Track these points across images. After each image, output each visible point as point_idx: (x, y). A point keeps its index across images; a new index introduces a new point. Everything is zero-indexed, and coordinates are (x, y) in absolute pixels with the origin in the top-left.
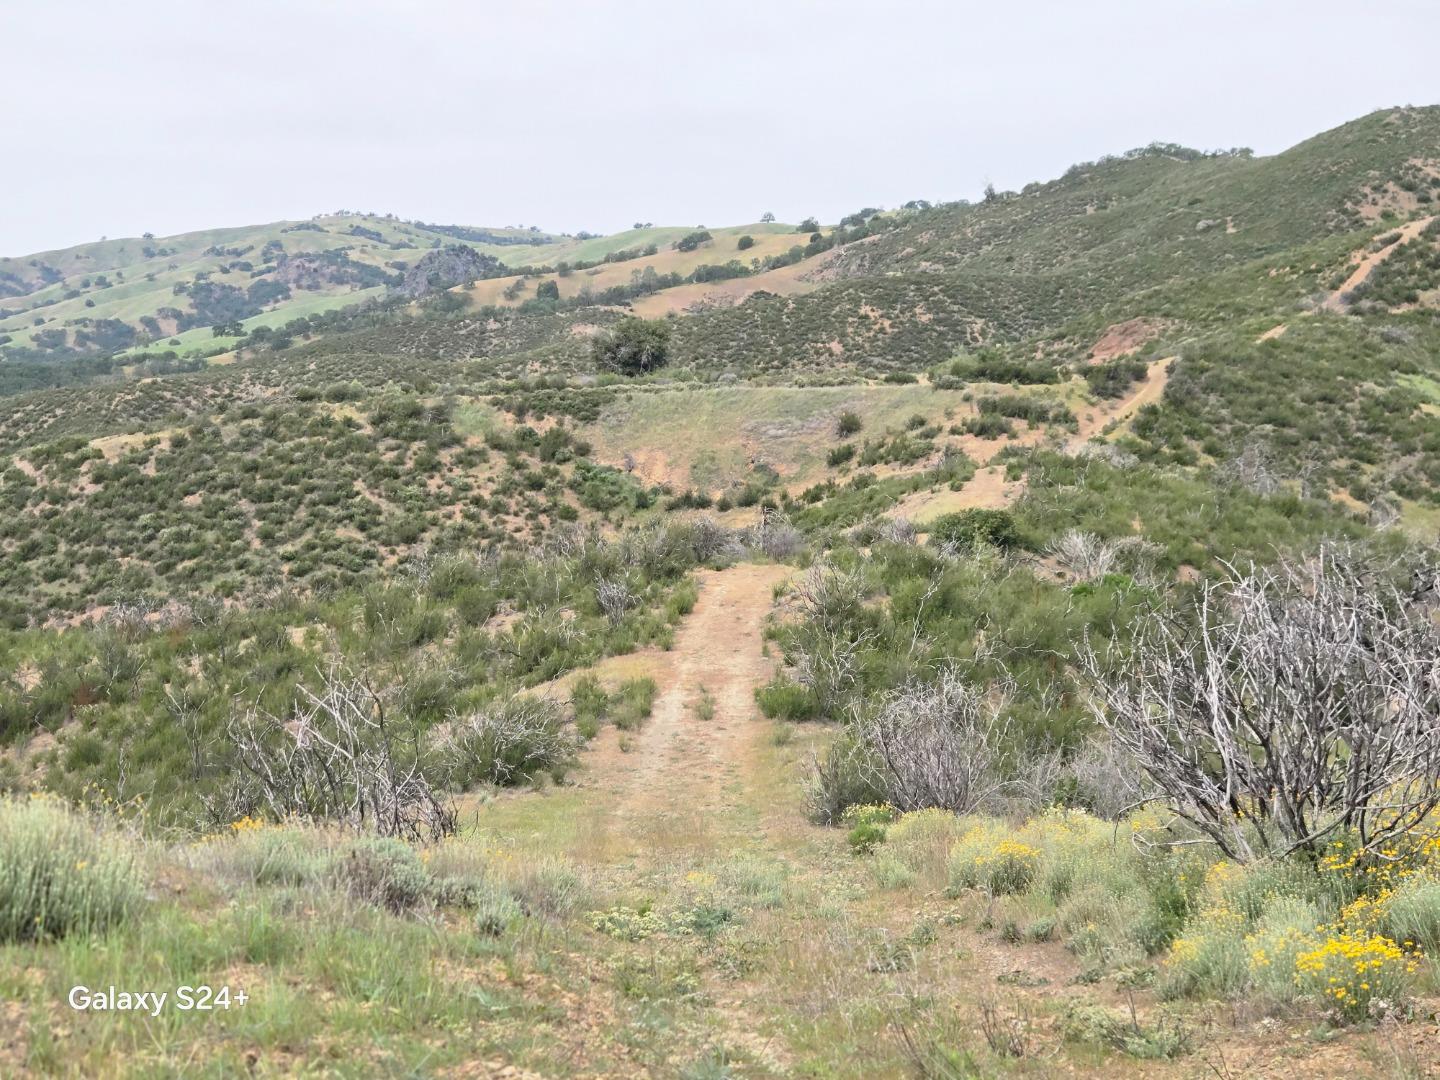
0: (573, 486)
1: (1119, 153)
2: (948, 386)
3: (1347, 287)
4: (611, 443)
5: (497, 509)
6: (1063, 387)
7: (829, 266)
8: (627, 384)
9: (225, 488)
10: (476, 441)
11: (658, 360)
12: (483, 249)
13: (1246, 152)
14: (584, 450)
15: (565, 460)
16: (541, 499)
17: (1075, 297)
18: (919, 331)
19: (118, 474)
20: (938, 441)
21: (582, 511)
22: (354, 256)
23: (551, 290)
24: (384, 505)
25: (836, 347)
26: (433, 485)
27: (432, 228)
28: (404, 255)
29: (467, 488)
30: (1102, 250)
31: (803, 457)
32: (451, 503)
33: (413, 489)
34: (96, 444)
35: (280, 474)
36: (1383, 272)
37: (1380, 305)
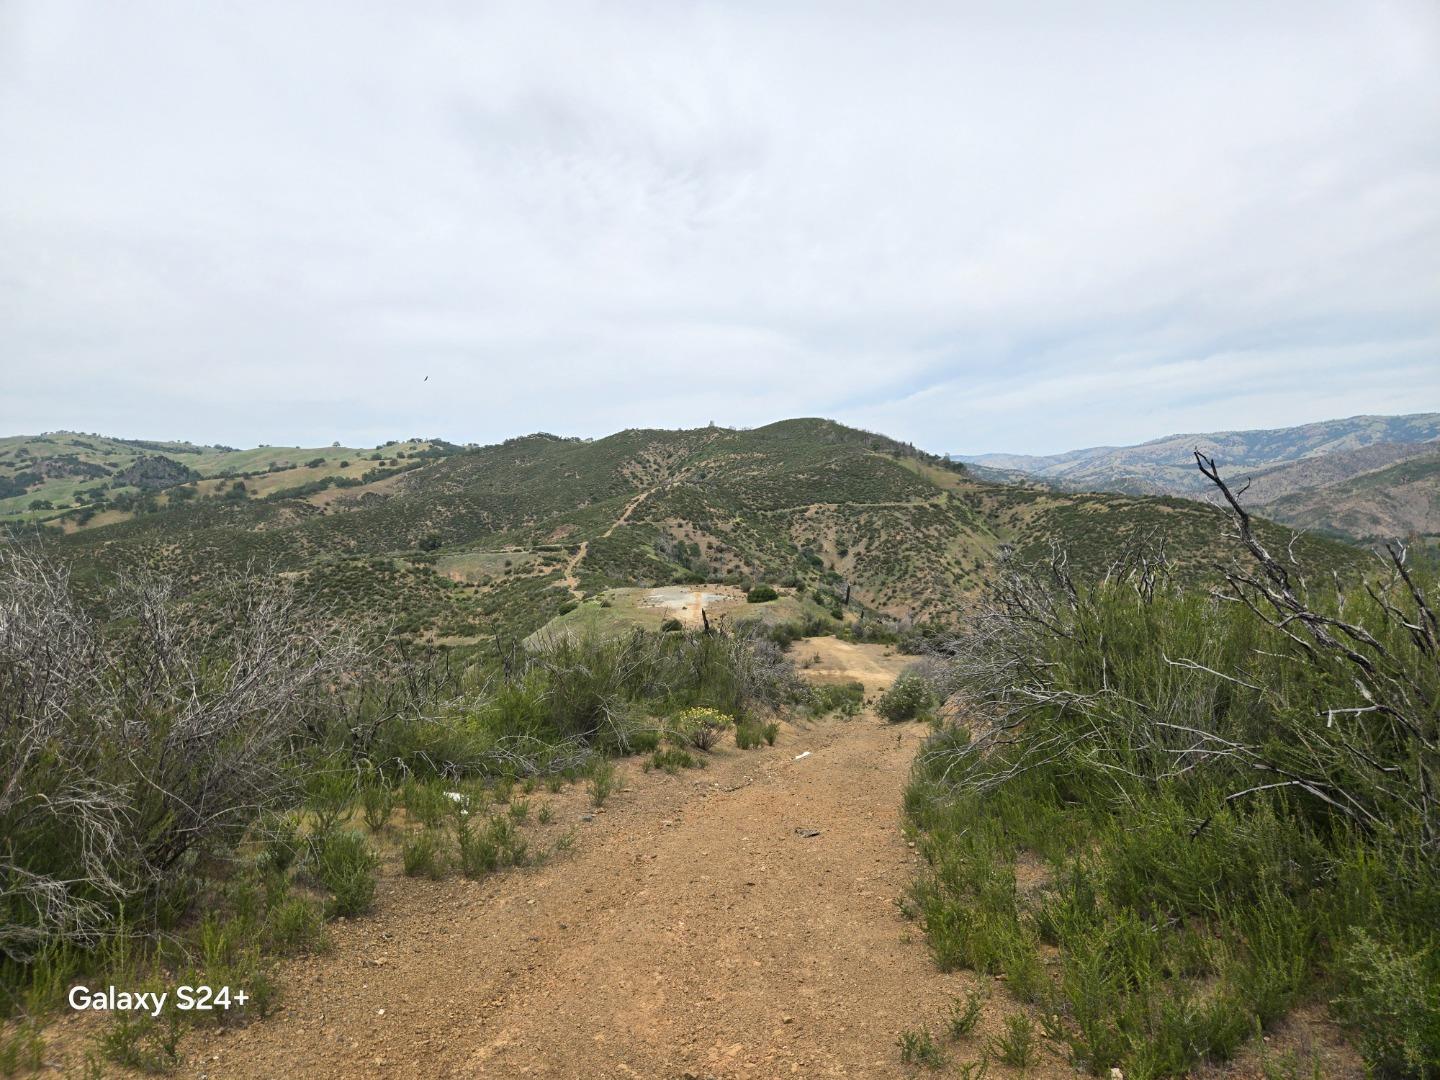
0: (435, 582)
1: (525, 435)
3: (626, 516)
4: (441, 570)
7: (401, 481)
8: (436, 553)
13: (578, 439)
14: (434, 572)
15: (431, 575)
16: (428, 586)
17: (521, 502)
21: (440, 589)
22: (81, 458)
23: (241, 486)
24: (385, 590)
26: (396, 583)
27: (123, 442)
28: (113, 459)
30: (529, 483)
31: (497, 572)
32: (403, 588)
35: (349, 582)
36: (634, 511)
37: (635, 522)
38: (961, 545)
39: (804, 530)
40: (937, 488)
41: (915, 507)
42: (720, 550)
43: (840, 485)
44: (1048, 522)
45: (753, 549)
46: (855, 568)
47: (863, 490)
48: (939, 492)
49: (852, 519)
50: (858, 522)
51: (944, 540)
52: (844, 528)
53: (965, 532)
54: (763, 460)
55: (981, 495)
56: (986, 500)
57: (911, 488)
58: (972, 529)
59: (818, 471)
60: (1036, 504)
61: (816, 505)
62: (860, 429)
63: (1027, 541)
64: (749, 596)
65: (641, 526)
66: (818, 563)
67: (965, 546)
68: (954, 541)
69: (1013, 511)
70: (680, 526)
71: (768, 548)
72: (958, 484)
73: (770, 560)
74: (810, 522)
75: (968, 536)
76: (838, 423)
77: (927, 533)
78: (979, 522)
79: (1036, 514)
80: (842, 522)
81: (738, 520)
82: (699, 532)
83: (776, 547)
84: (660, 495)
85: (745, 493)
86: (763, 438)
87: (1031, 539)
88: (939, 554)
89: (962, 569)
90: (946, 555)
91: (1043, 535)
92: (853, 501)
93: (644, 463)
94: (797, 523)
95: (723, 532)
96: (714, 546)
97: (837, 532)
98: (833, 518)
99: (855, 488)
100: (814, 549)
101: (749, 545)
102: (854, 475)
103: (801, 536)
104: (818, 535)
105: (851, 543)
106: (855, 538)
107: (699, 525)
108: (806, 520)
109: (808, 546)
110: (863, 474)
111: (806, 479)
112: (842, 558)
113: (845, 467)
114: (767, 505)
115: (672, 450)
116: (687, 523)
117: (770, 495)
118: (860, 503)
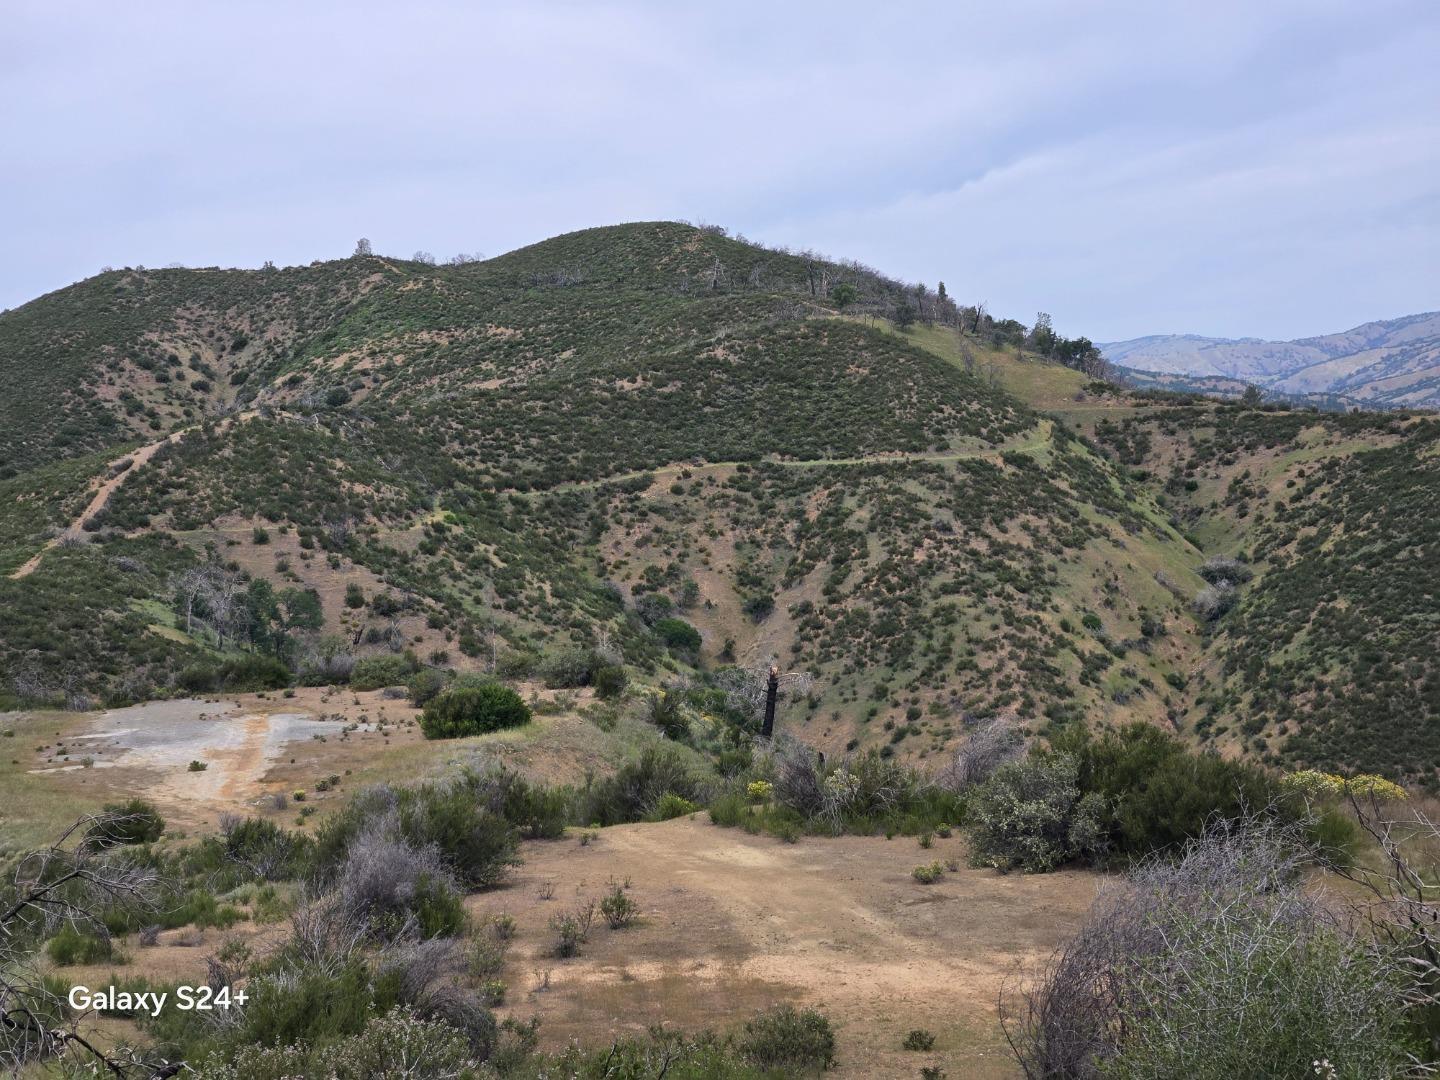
3: (88, 514)
36: (117, 499)
37: (118, 531)
38: (1096, 573)
39: (639, 544)
40: (1021, 409)
41: (964, 466)
42: (386, 609)
43: (744, 409)
44: (1336, 496)
45: (487, 604)
46: (796, 649)
47: (811, 419)
48: (1028, 420)
49: (782, 505)
50: (799, 514)
51: (1049, 559)
52: (758, 534)
53: (1106, 534)
54: (513, 345)
55: (1144, 428)
56: (1158, 439)
57: (948, 410)
58: (1124, 523)
59: (672, 369)
60: (1299, 446)
61: (676, 468)
62: (794, 250)
63: (1281, 552)
64: (430, 717)
65: (139, 542)
66: (684, 641)
67: (1110, 575)
68: (1076, 560)
69: (1236, 470)
70: (261, 539)
71: (533, 602)
72: (1080, 398)
73: (540, 635)
74: (656, 520)
75: (1117, 544)
76: (732, 234)
77: (1001, 538)
78: (1144, 504)
79: (1301, 474)
80: (751, 514)
81: (439, 516)
82: (321, 557)
83: (556, 594)
84: (199, 449)
85: (460, 437)
87: (1292, 547)
88: (1038, 598)
89: (1102, 641)
90: (1056, 600)
91: (1324, 535)
92: (783, 453)
93: (160, 368)
94: (619, 522)
95: (394, 553)
96: (368, 598)
97: (738, 546)
98: (726, 505)
99: (787, 414)
100: (673, 600)
101: (476, 593)
102: (782, 378)
103: (633, 562)
104: (682, 556)
105: (783, 576)
106: (794, 561)
107: (319, 534)
108: (644, 514)
109: (653, 589)
110: (808, 375)
111: (641, 391)
112: (757, 622)
113: (756, 354)
114: (528, 473)
115: (245, 327)
116: (283, 531)
117: (534, 441)
118: (802, 460)
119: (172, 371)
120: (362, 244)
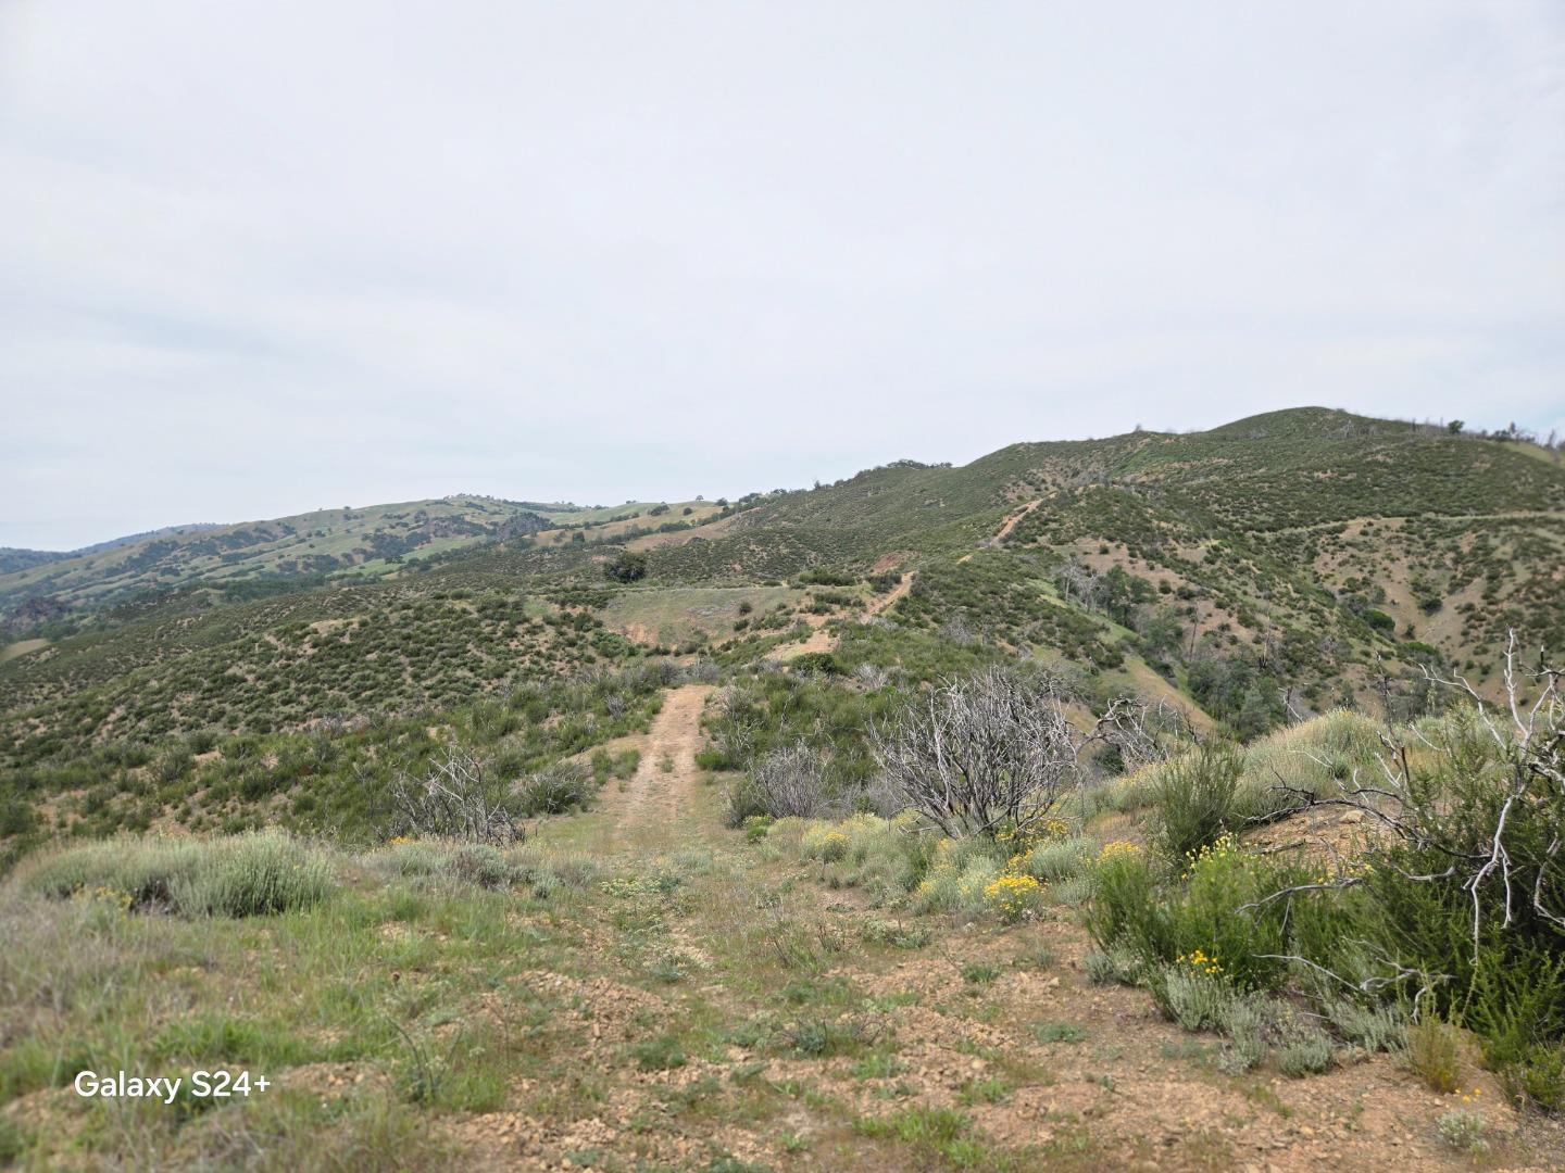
0: (593, 644)
1: (884, 465)
2: (798, 587)
3: (1002, 535)
4: (613, 620)
5: (550, 658)
6: (858, 587)
8: (623, 587)
9: (391, 649)
10: (537, 620)
11: (640, 574)
12: (542, 514)
13: (949, 465)
14: (599, 624)
15: (588, 630)
16: (575, 651)
18: (781, 559)
19: (327, 643)
20: (793, 617)
21: (598, 658)
22: (467, 518)
23: (580, 537)
24: (485, 657)
25: (738, 567)
26: (513, 645)
27: (513, 503)
28: (496, 518)
29: (532, 646)
31: (721, 626)
32: (524, 655)
33: (502, 648)
34: (314, 625)
35: (424, 641)
36: (1019, 527)
37: (1019, 543)
39: (1340, 565)
42: (1187, 595)
43: (1405, 489)
45: (1252, 595)
46: (1465, 634)
49: (1440, 543)
50: (1455, 549)
52: (1425, 560)
54: (1229, 467)
59: (1350, 466)
61: (1362, 521)
65: (1031, 549)
66: (1383, 624)
70: (1105, 551)
71: (1283, 595)
73: (1290, 616)
74: (1351, 550)
80: (1419, 547)
81: (1215, 543)
82: (1142, 563)
83: (1296, 591)
84: (1066, 500)
85: (1218, 502)
86: (1224, 439)
92: (1436, 512)
93: (1038, 486)
94: (1326, 551)
95: (1188, 562)
96: (1174, 588)
97: (1411, 568)
98: (1400, 542)
99: (1435, 490)
100: (1369, 599)
101: (1243, 588)
102: (1426, 470)
103: (1337, 575)
104: (1372, 573)
105: (1446, 586)
106: (1454, 577)
107: (1141, 550)
108: (1342, 547)
109: (1353, 591)
110: (1445, 468)
111: (1331, 478)
112: (1429, 615)
113: (1405, 458)
114: (1263, 522)
115: (1079, 466)
116: (1118, 547)
117: (1265, 505)
118: (1452, 516)
119: (1043, 486)
120: (1138, 427)
